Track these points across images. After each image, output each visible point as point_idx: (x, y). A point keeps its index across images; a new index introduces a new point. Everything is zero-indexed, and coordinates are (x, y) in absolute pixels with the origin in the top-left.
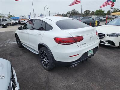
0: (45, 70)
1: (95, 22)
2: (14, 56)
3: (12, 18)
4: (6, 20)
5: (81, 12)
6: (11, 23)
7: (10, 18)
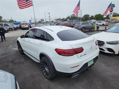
0: (46, 79)
1: (94, 27)
2: (16, 64)
3: (13, 22)
4: (8, 25)
5: (80, 17)
6: (13, 28)
7: (11, 23)
